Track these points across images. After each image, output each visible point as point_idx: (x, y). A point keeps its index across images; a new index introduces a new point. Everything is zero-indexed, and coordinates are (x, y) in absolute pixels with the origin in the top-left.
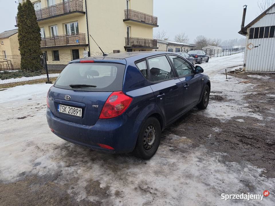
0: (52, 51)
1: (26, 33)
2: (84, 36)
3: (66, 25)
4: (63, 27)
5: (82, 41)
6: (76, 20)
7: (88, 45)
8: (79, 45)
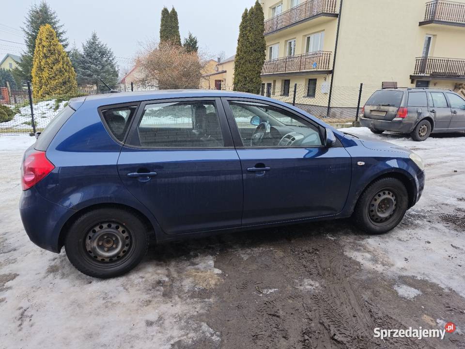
0: (282, 80)
1: (245, 53)
2: (328, 55)
3: (309, 38)
4: (303, 40)
5: (323, 65)
6: (323, 29)
7: (332, 72)
8: (317, 71)
